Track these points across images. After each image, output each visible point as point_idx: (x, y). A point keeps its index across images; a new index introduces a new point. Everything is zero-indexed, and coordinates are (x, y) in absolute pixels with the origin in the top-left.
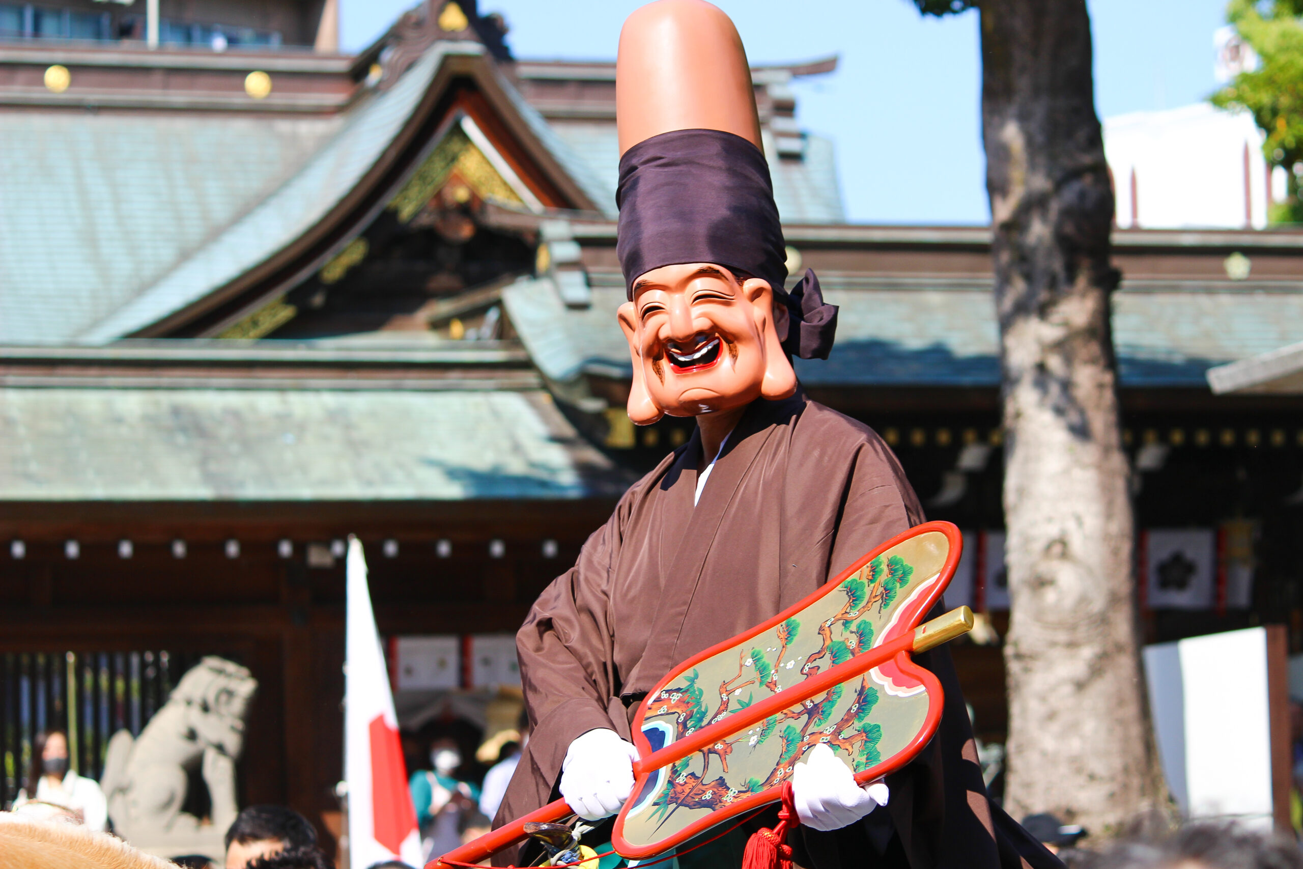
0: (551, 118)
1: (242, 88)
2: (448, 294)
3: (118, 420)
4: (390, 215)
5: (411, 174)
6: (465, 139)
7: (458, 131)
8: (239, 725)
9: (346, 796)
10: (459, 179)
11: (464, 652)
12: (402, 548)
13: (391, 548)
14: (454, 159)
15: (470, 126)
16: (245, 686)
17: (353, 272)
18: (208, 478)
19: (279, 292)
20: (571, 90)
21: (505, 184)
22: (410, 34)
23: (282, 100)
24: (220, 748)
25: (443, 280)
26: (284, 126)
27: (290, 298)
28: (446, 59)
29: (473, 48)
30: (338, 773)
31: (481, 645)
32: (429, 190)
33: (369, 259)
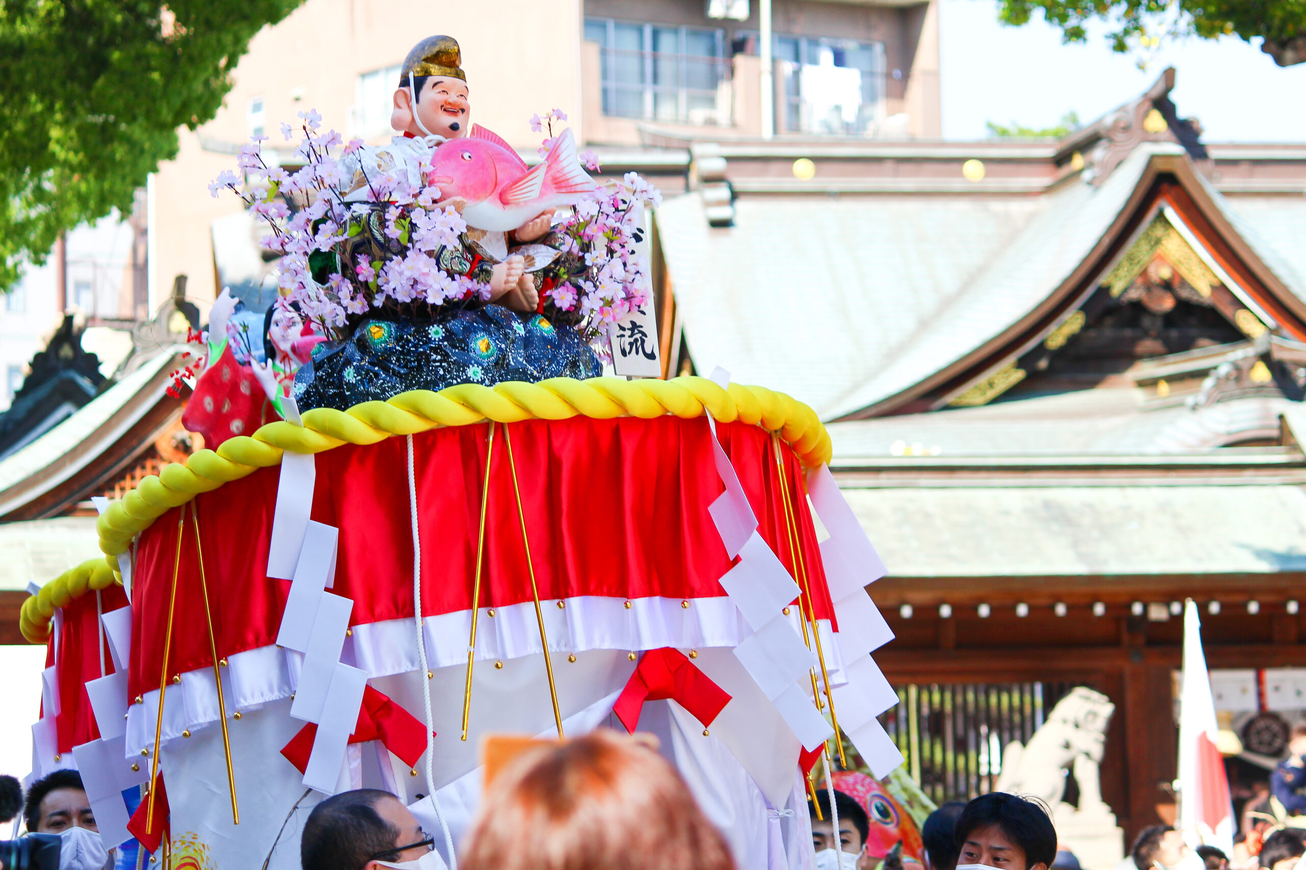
0: (1227, 194)
1: (960, 174)
2: (1152, 356)
3: (1006, 513)
4: (1104, 291)
5: (1121, 257)
6: (1167, 224)
7: (1161, 217)
8: (1102, 738)
9: (1180, 791)
10: (1162, 259)
11: (1260, 681)
12: (1223, 607)
13: (1214, 608)
14: (1158, 241)
15: (1170, 213)
16: (1105, 709)
17: (1073, 340)
18: (1082, 557)
19: (1012, 359)
20: (1244, 168)
21: (1202, 262)
22: (1119, 137)
23: (995, 183)
24: (1088, 755)
25: (1147, 345)
26: (997, 206)
27: (1021, 363)
28: (1153, 158)
29: (1175, 149)
30: (1171, 773)
31: (1272, 676)
32: (1137, 269)
33: (1086, 328)
